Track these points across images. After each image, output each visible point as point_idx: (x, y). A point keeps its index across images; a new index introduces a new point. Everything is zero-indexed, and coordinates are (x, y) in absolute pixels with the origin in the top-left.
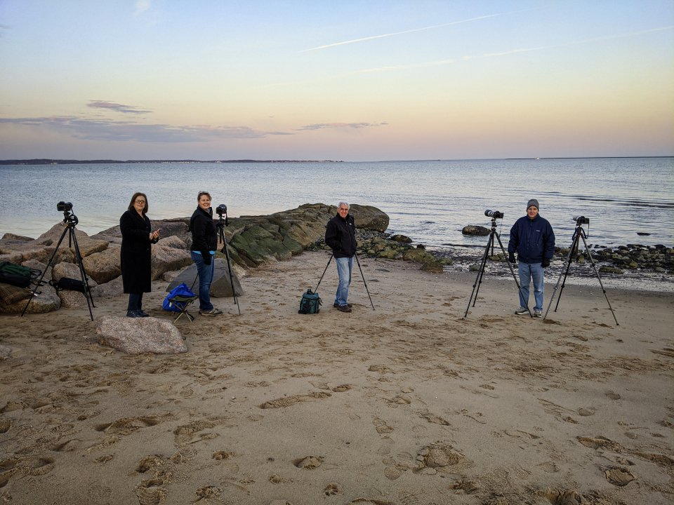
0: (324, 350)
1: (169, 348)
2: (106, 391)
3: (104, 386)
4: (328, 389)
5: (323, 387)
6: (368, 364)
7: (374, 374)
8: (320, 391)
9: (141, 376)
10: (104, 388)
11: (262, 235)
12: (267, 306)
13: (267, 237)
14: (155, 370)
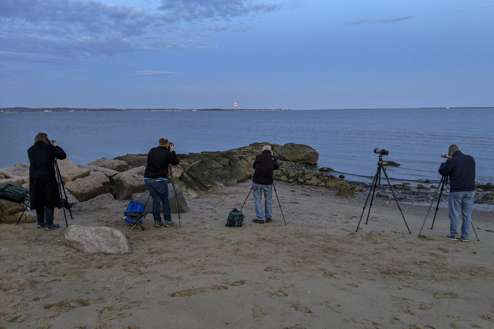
0: (236, 255)
1: (117, 250)
2: (60, 280)
3: (60, 276)
4: (228, 283)
5: (224, 282)
6: (266, 265)
7: (268, 274)
8: (221, 284)
9: (90, 270)
10: (60, 278)
11: (214, 166)
12: (203, 220)
13: (218, 168)
14: (102, 266)
